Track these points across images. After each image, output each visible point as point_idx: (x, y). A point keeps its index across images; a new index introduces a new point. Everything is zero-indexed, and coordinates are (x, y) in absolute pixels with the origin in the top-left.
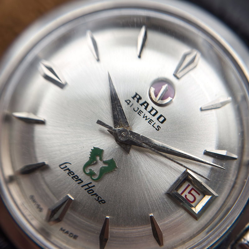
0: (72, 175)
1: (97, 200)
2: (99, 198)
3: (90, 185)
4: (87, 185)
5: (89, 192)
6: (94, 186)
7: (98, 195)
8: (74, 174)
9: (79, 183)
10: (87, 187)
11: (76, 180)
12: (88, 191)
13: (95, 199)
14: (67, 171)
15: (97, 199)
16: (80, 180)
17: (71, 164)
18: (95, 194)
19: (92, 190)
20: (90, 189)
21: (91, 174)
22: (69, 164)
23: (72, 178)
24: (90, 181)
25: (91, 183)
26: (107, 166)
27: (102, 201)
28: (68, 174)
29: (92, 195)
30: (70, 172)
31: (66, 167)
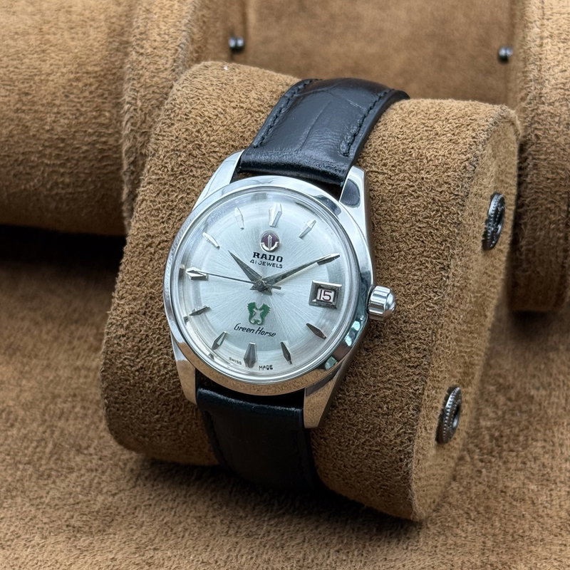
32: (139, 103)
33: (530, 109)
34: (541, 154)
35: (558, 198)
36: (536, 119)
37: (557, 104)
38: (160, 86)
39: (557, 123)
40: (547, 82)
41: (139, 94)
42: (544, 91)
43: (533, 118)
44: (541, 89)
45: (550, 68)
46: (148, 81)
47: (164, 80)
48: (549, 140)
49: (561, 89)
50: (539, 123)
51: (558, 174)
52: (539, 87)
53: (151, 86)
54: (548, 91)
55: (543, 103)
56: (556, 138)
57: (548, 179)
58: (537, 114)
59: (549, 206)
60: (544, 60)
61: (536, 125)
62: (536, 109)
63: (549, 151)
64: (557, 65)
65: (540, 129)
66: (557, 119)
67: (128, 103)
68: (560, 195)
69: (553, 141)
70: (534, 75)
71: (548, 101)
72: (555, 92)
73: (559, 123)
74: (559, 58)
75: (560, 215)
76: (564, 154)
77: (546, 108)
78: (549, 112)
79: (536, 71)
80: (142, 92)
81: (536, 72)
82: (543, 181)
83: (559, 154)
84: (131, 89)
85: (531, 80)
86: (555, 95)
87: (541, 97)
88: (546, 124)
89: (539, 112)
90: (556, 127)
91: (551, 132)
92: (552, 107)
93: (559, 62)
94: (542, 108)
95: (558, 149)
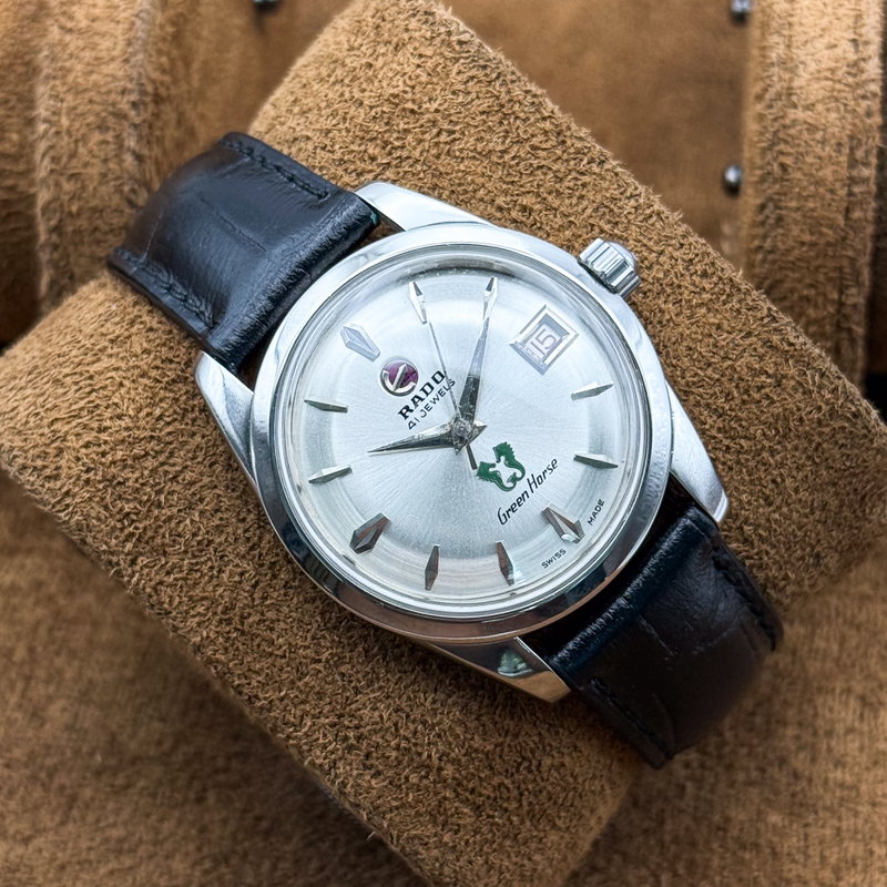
0: (516, 506)
1: (552, 471)
3: (531, 480)
4: (530, 485)
5: (540, 481)
6: (532, 475)
9: (528, 497)
10: (533, 485)
11: (523, 501)
12: (540, 484)
13: (550, 473)
14: (511, 513)
16: (523, 495)
19: (538, 479)
21: (514, 479)
22: (500, 511)
23: (520, 506)
24: (525, 479)
25: (528, 480)
26: (503, 458)
27: (554, 464)
28: (514, 512)
29: (545, 478)
30: (512, 509)
31: (504, 515)
32: (65, 121)
33: (770, 117)
34: (791, 199)
35: (821, 278)
36: (781, 135)
37: (820, 107)
38: (103, 90)
39: (818, 142)
40: (801, 67)
41: (65, 105)
42: (796, 84)
43: (776, 133)
44: (791, 80)
45: (806, 42)
46: (80, 80)
47: (110, 79)
48: (805, 175)
49: (827, 79)
50: (786, 142)
51: (821, 234)
52: (787, 76)
53: (86, 90)
54: (804, 83)
55: (795, 106)
56: (817, 170)
57: (803, 244)
58: (784, 127)
59: (805, 292)
60: (796, 27)
61: (782, 147)
62: (782, 117)
63: (805, 194)
64: (821, 36)
65: (789, 154)
66: (819, 135)
67: (46, 121)
68: (826, 274)
69: (811, 175)
70: (778, 54)
71: (803, 103)
72: (816, 86)
73: (823, 142)
74: (824, 22)
75: (825, 308)
76: (833, 200)
77: (800, 114)
78: (805, 122)
79: (782, 47)
80: (70, 100)
81: (781, 50)
82: (793, 248)
83: (823, 198)
84: (51, 96)
85: (773, 64)
86: (817, 91)
87: (791, 94)
88: (799, 145)
89: (787, 122)
90: (818, 150)
91: (809, 159)
92: (810, 113)
93: (823, 30)
94: (793, 114)
95: (821, 190)
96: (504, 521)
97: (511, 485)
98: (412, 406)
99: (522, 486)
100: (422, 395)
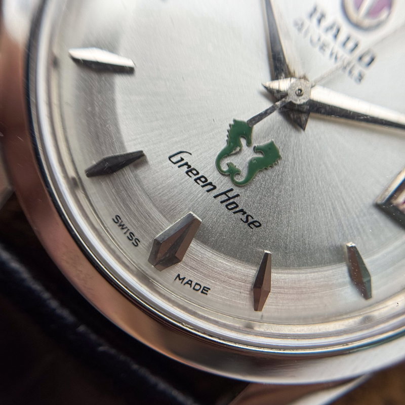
0: (195, 175)
1: (245, 222)
2: (250, 218)
3: (230, 194)
4: (225, 193)
5: (229, 207)
6: (238, 195)
7: (247, 211)
8: (198, 173)
9: (208, 191)
10: (224, 197)
11: (202, 184)
12: (227, 206)
13: (241, 219)
14: (185, 168)
15: (245, 220)
16: (210, 184)
17: (191, 154)
18: (242, 210)
19: (234, 203)
20: (231, 201)
21: (232, 172)
22: (188, 154)
23: (196, 180)
24: (230, 186)
25: (231, 190)
26: (260, 156)
27: (255, 223)
28: (187, 173)
29: (234, 213)
30: (190, 170)
31: (182, 159)
96: (175, 159)
97: (225, 168)
98: (325, 23)
99: (223, 184)
100: (342, 37)
